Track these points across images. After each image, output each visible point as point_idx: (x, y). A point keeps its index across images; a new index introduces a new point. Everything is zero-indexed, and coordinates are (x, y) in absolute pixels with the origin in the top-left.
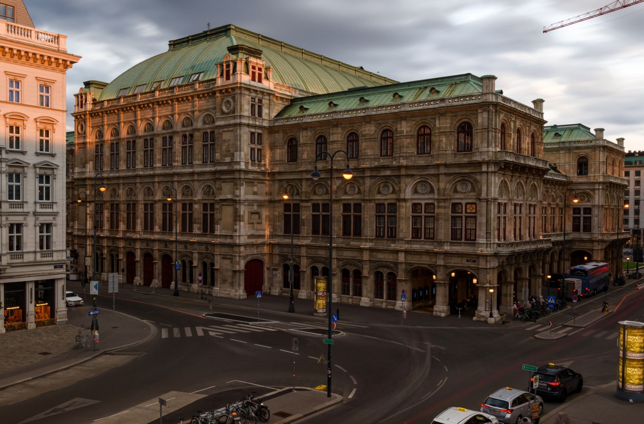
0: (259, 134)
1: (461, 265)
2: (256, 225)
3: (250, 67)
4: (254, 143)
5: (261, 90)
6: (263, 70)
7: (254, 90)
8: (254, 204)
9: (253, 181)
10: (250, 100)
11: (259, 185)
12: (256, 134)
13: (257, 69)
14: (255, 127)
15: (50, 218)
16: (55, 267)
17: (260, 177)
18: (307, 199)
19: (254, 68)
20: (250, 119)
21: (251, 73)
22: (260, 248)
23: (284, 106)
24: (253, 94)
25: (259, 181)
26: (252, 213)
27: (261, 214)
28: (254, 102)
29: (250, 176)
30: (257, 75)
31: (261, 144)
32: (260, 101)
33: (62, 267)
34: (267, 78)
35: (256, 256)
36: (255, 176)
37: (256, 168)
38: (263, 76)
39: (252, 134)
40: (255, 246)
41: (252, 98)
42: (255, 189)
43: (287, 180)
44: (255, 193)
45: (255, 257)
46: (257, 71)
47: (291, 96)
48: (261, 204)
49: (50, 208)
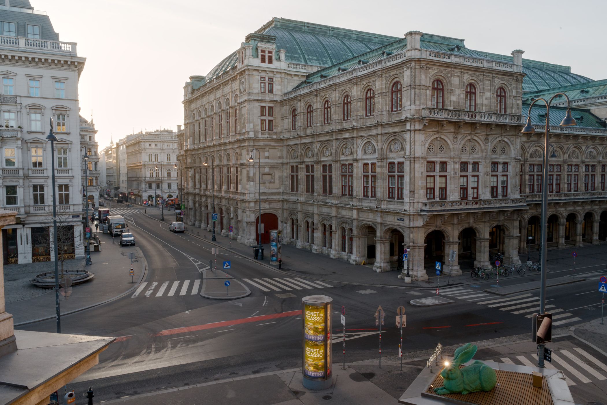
0: (270, 108)
1: (393, 223)
2: (267, 184)
3: (260, 51)
4: (265, 116)
5: (270, 70)
6: (274, 53)
7: (262, 71)
8: (266, 166)
9: (263, 147)
10: (260, 79)
11: (270, 150)
12: (267, 108)
13: (267, 52)
14: (265, 101)
15: (68, 180)
16: (73, 217)
17: (272, 143)
18: (301, 161)
19: (263, 51)
20: (260, 95)
21: (260, 56)
22: (273, 204)
23: (301, 82)
24: (263, 74)
25: (271, 147)
26: (263, 174)
27: (273, 175)
28: (265, 80)
29: (261, 143)
30: (267, 57)
31: (273, 116)
32: (271, 79)
33: (79, 217)
34: (279, 59)
35: (269, 210)
36: (267, 143)
37: (266, 136)
38: (274, 58)
39: (263, 108)
40: (267, 203)
41: (261, 78)
42: (267, 154)
43: (292, 145)
44: (267, 158)
45: (267, 211)
46: (267, 55)
47: (306, 73)
48: (273, 167)
49: (67, 173)
